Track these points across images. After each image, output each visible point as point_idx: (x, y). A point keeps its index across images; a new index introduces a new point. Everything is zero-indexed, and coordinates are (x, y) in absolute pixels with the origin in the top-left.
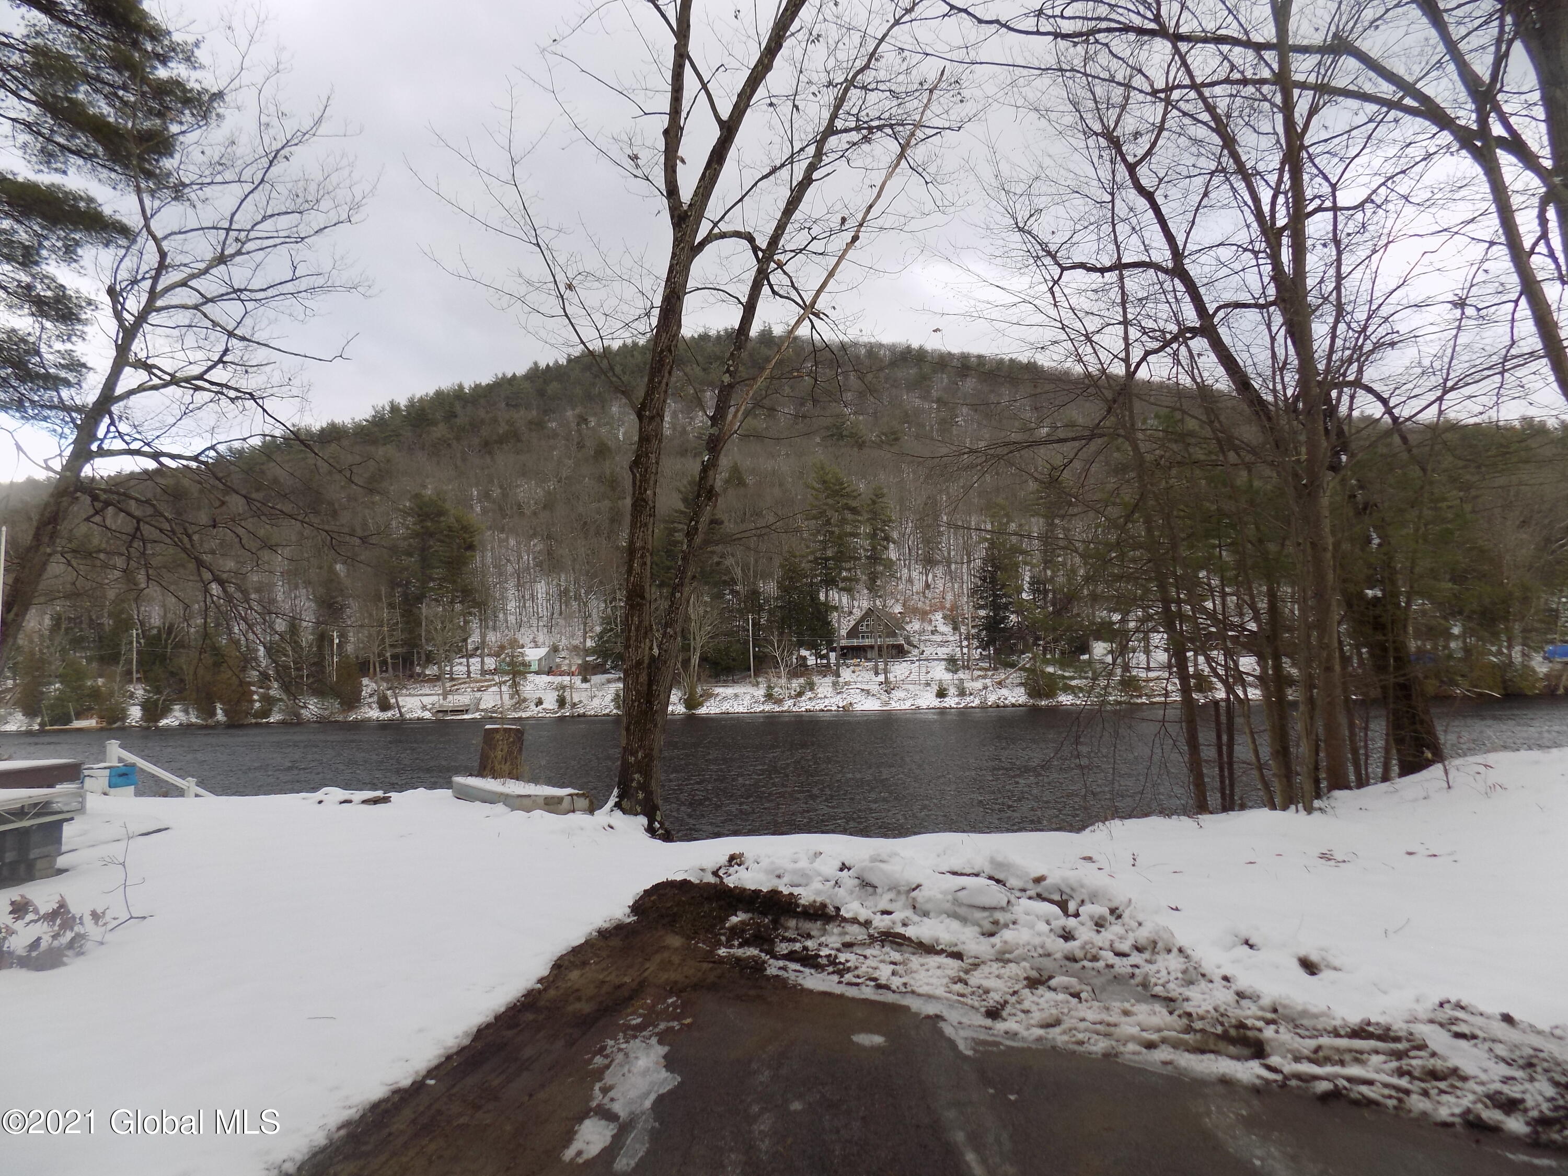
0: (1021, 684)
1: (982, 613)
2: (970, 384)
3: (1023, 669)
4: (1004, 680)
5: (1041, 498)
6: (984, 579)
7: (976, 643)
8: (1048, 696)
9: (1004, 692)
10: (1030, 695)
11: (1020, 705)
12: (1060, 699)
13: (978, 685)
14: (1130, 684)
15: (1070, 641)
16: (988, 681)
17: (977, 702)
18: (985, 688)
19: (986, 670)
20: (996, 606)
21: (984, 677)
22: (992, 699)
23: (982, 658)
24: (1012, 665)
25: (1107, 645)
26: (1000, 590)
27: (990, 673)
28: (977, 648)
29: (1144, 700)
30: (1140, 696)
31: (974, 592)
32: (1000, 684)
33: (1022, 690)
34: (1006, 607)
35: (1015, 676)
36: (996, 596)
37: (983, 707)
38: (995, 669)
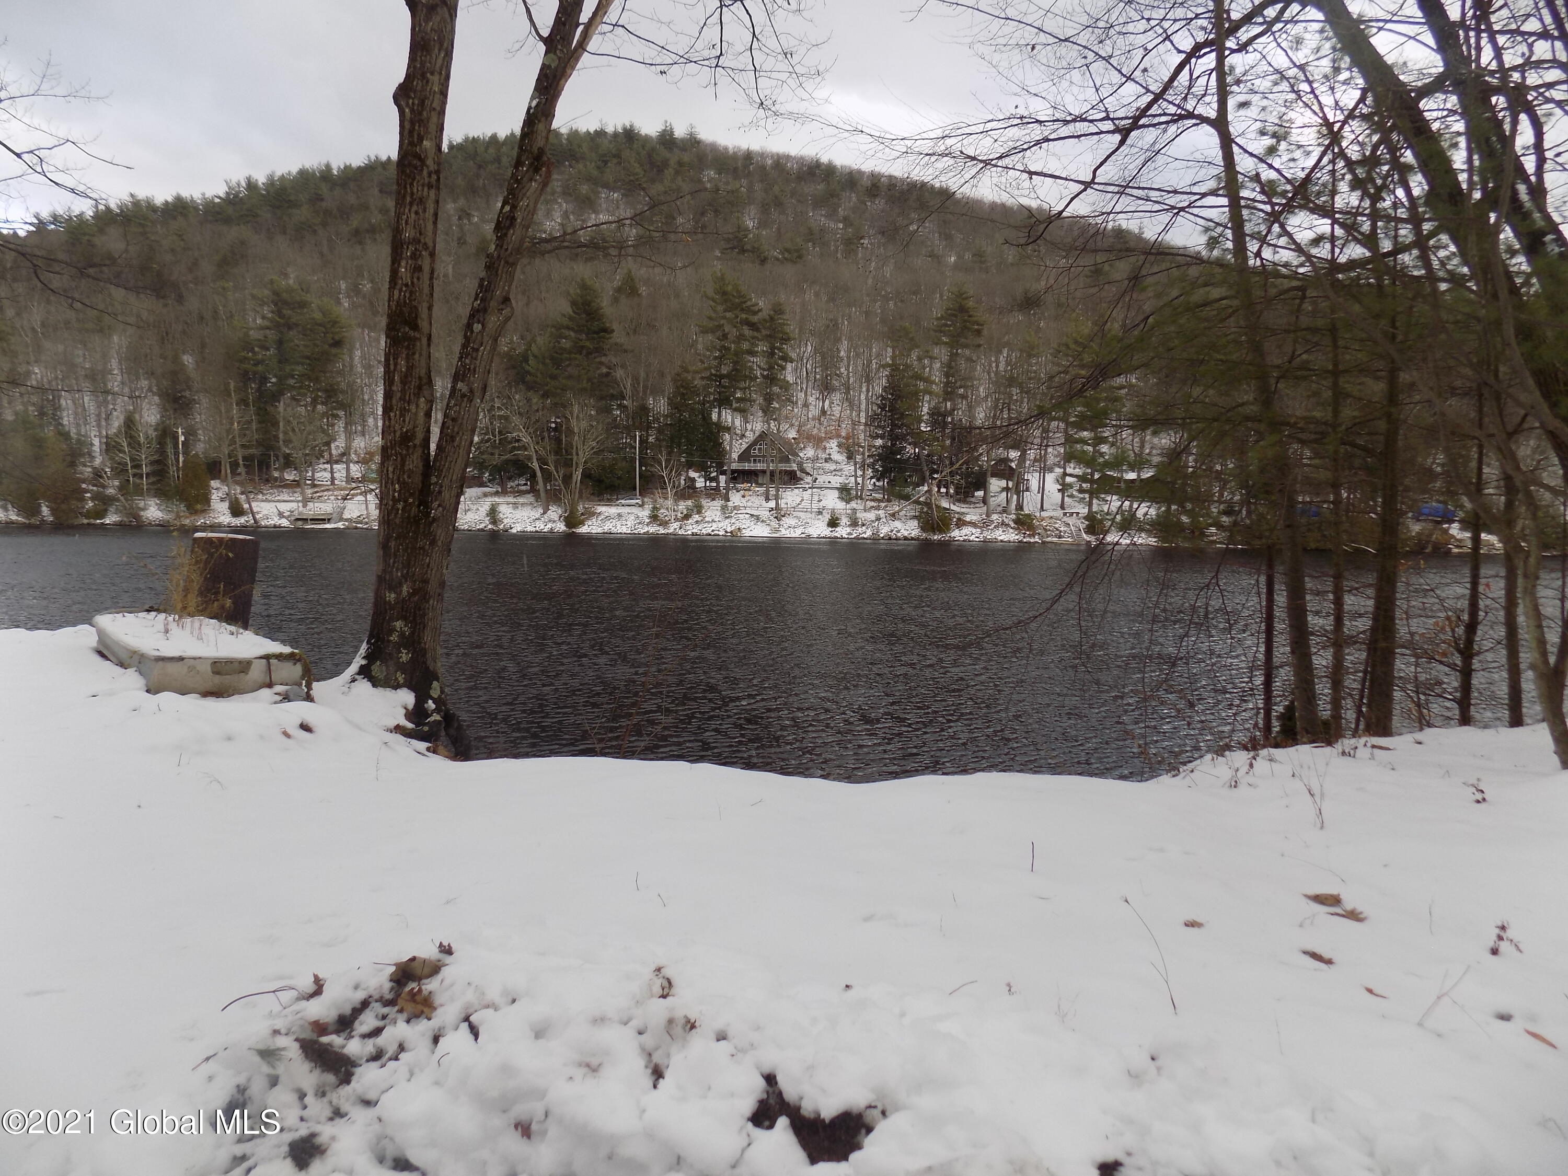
0: (915, 517)
1: (879, 442)
2: (878, 205)
3: (917, 502)
4: (898, 512)
5: (946, 325)
6: (882, 408)
7: (869, 472)
8: (941, 531)
9: (897, 524)
10: (923, 529)
11: (912, 539)
12: (953, 534)
13: (871, 515)
14: (1024, 522)
15: (966, 475)
16: (881, 513)
17: (869, 533)
18: (878, 519)
19: (879, 501)
20: (894, 437)
21: (878, 508)
22: (884, 531)
23: (875, 489)
24: (907, 498)
25: (1003, 483)
26: (898, 419)
27: (883, 505)
28: (871, 478)
29: (1037, 539)
30: (1033, 536)
31: (872, 419)
32: (893, 516)
33: (915, 523)
34: (903, 438)
35: (908, 509)
36: (894, 426)
37: (875, 538)
38: (889, 501)
